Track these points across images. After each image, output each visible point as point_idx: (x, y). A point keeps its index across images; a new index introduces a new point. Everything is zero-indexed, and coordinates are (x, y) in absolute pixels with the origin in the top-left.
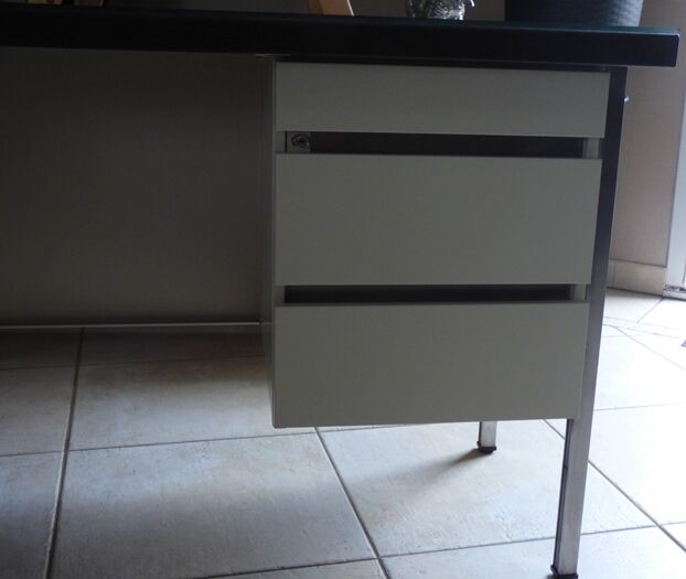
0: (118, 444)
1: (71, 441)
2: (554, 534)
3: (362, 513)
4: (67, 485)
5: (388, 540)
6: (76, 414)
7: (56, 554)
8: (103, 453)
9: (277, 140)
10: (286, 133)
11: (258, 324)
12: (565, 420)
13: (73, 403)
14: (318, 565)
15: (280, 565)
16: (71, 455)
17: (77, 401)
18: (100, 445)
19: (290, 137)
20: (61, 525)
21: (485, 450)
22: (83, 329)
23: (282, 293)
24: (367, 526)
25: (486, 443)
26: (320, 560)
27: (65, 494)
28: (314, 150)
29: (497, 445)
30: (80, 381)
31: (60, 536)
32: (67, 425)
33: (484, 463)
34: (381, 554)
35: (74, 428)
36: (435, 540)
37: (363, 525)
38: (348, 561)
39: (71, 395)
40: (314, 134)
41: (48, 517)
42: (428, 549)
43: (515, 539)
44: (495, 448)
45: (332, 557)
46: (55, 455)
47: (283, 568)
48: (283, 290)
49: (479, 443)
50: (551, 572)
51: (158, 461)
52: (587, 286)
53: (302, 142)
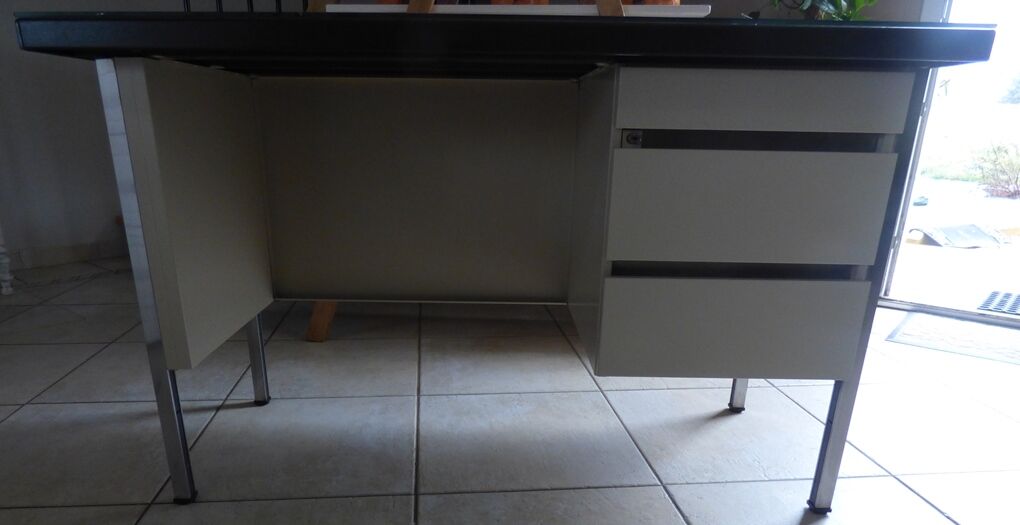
0: (455, 392)
1: (422, 388)
2: (813, 475)
3: (644, 450)
4: (422, 420)
5: (669, 472)
6: (422, 370)
7: (420, 466)
8: (444, 398)
9: (615, 136)
10: (623, 129)
11: (566, 303)
12: (832, 382)
13: (419, 368)
14: (615, 487)
15: (587, 485)
16: (422, 398)
18: (442, 393)
19: (626, 134)
20: (421, 447)
21: (734, 410)
23: (610, 267)
24: (650, 460)
25: (737, 404)
26: (617, 483)
28: (645, 146)
29: (745, 406)
30: (423, 349)
31: (421, 453)
33: (735, 419)
34: (664, 482)
36: (706, 475)
37: (646, 460)
38: (639, 486)
40: (646, 131)
41: (411, 439)
42: (700, 481)
43: (772, 478)
44: (743, 409)
45: (626, 482)
46: (412, 398)
47: (589, 488)
48: (610, 265)
49: (730, 404)
50: (807, 506)
51: (485, 406)
52: (871, 266)
53: (635, 138)
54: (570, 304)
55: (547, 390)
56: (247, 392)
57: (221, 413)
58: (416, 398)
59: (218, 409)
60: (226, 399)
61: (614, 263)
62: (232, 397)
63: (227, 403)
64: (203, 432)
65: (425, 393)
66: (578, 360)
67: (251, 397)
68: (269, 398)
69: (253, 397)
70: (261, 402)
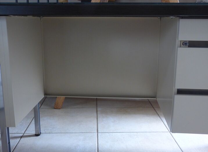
1: (98, 130)
6: (98, 122)
9: (178, 43)
10: (181, 41)
11: (156, 99)
13: (97, 119)
16: (99, 134)
17: (98, 118)
18: (106, 132)
19: (182, 42)
22: (97, 98)
23: (176, 91)
27: (99, 146)
28: (189, 46)
30: (98, 112)
32: (96, 125)
35: (99, 126)
39: (96, 116)
40: (190, 42)
46: (95, 134)
51: (124, 138)
53: (186, 44)
54: (157, 99)
55: (148, 131)
56: (32, 130)
57: (22, 139)
58: (97, 133)
59: (21, 137)
60: (24, 133)
61: (178, 89)
62: (26, 132)
63: (25, 135)
64: (16, 147)
65: (100, 132)
66: (159, 118)
67: (34, 133)
68: (41, 133)
69: (35, 132)
70: (37, 135)
